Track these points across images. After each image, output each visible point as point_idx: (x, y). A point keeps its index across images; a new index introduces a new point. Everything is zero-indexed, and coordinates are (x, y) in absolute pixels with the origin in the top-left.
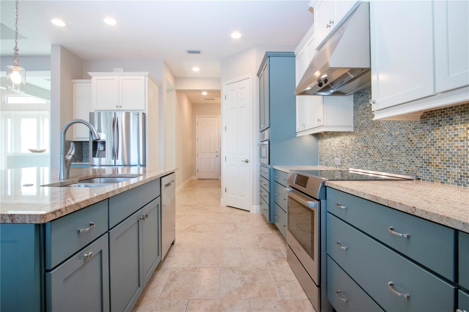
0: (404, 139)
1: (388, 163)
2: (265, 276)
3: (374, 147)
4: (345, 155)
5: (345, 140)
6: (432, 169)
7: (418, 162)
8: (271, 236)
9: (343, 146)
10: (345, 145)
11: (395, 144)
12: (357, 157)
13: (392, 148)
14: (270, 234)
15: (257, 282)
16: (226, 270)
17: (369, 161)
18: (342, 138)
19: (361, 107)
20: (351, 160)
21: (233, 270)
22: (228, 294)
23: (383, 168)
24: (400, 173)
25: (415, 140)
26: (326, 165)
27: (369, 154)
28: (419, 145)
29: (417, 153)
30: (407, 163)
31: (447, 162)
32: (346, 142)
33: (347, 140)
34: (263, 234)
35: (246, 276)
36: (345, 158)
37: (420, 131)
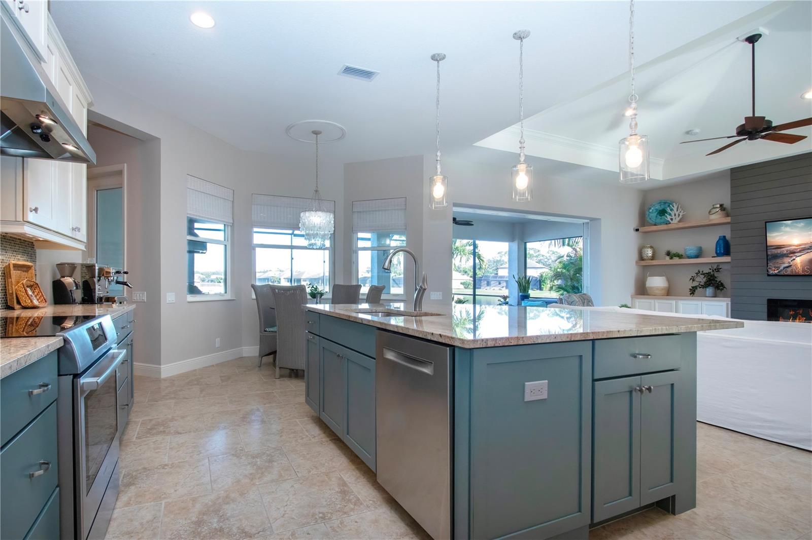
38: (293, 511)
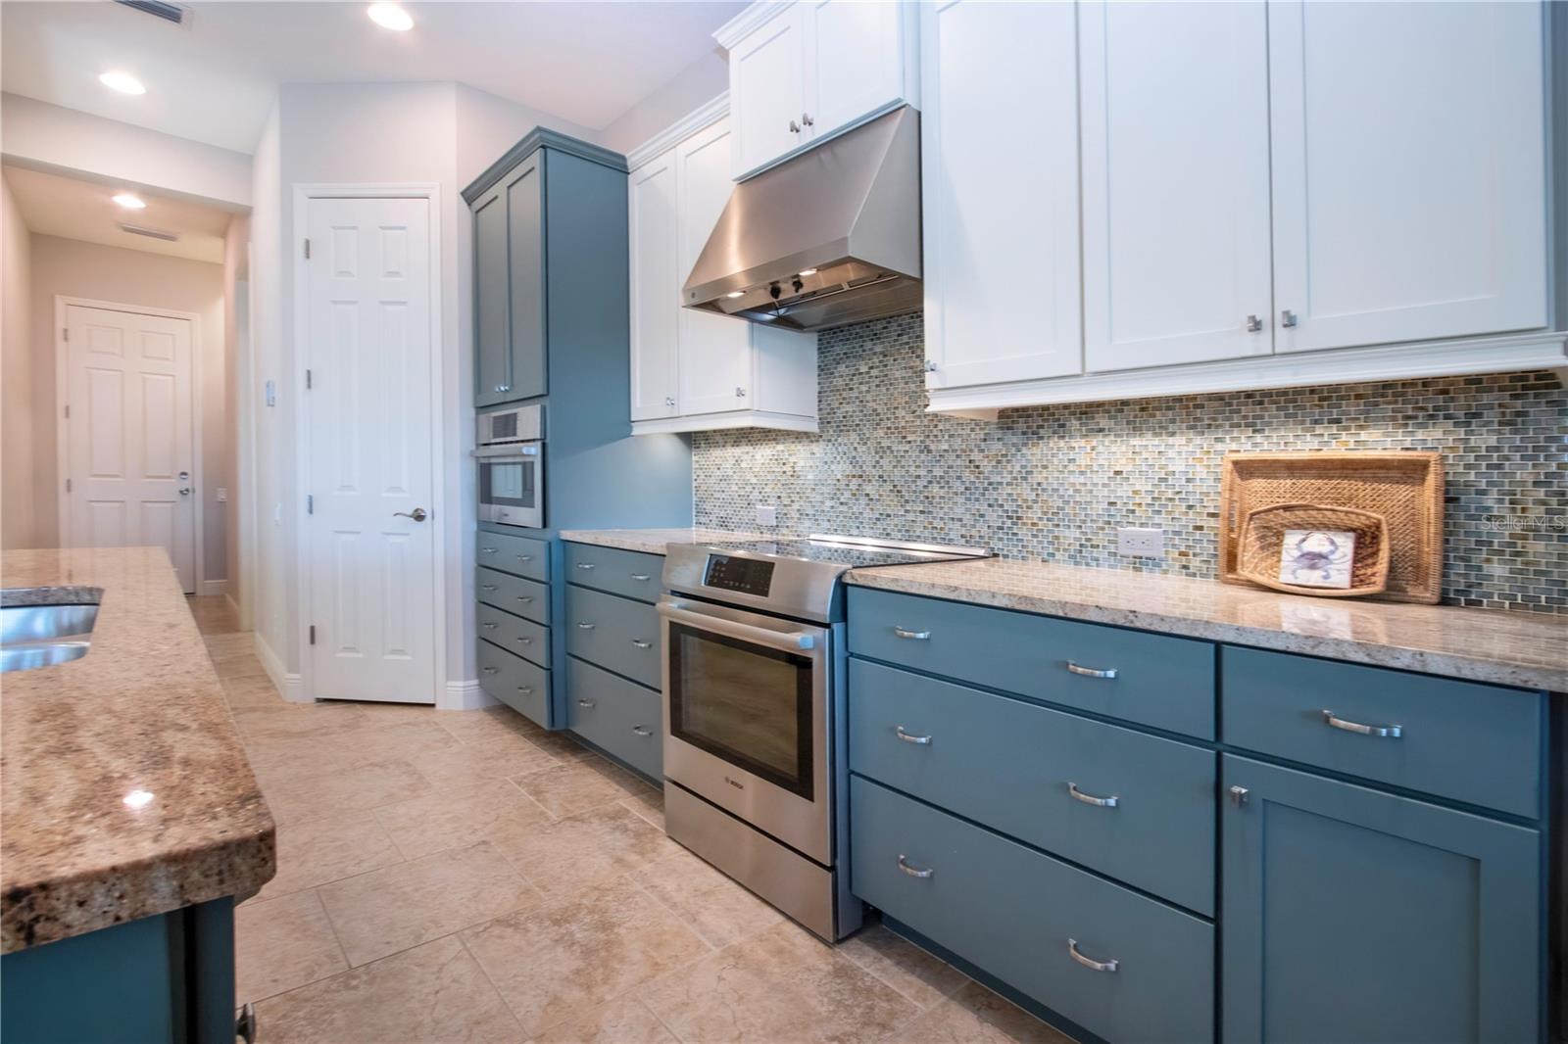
0: (959, 462)
1: (921, 517)
2: (631, 903)
3: (881, 477)
4: (790, 497)
5: (790, 455)
6: (1023, 532)
7: (993, 517)
8: (566, 773)
9: (784, 472)
10: (790, 469)
11: (938, 472)
12: (829, 503)
13: (930, 482)
14: (561, 768)
15: (622, 931)
16: (486, 935)
17: (867, 514)
18: (780, 447)
19: (842, 368)
20: (811, 512)
21: (512, 922)
22: (549, 1009)
23: (907, 531)
24: (950, 542)
25: (987, 466)
26: (724, 524)
27: (867, 495)
28: (995, 479)
29: (992, 495)
30: (968, 519)
31: (1054, 516)
32: (792, 459)
33: (801, 456)
34: (534, 774)
35: (574, 927)
36: (790, 506)
37: (996, 447)
38: (421, 982)
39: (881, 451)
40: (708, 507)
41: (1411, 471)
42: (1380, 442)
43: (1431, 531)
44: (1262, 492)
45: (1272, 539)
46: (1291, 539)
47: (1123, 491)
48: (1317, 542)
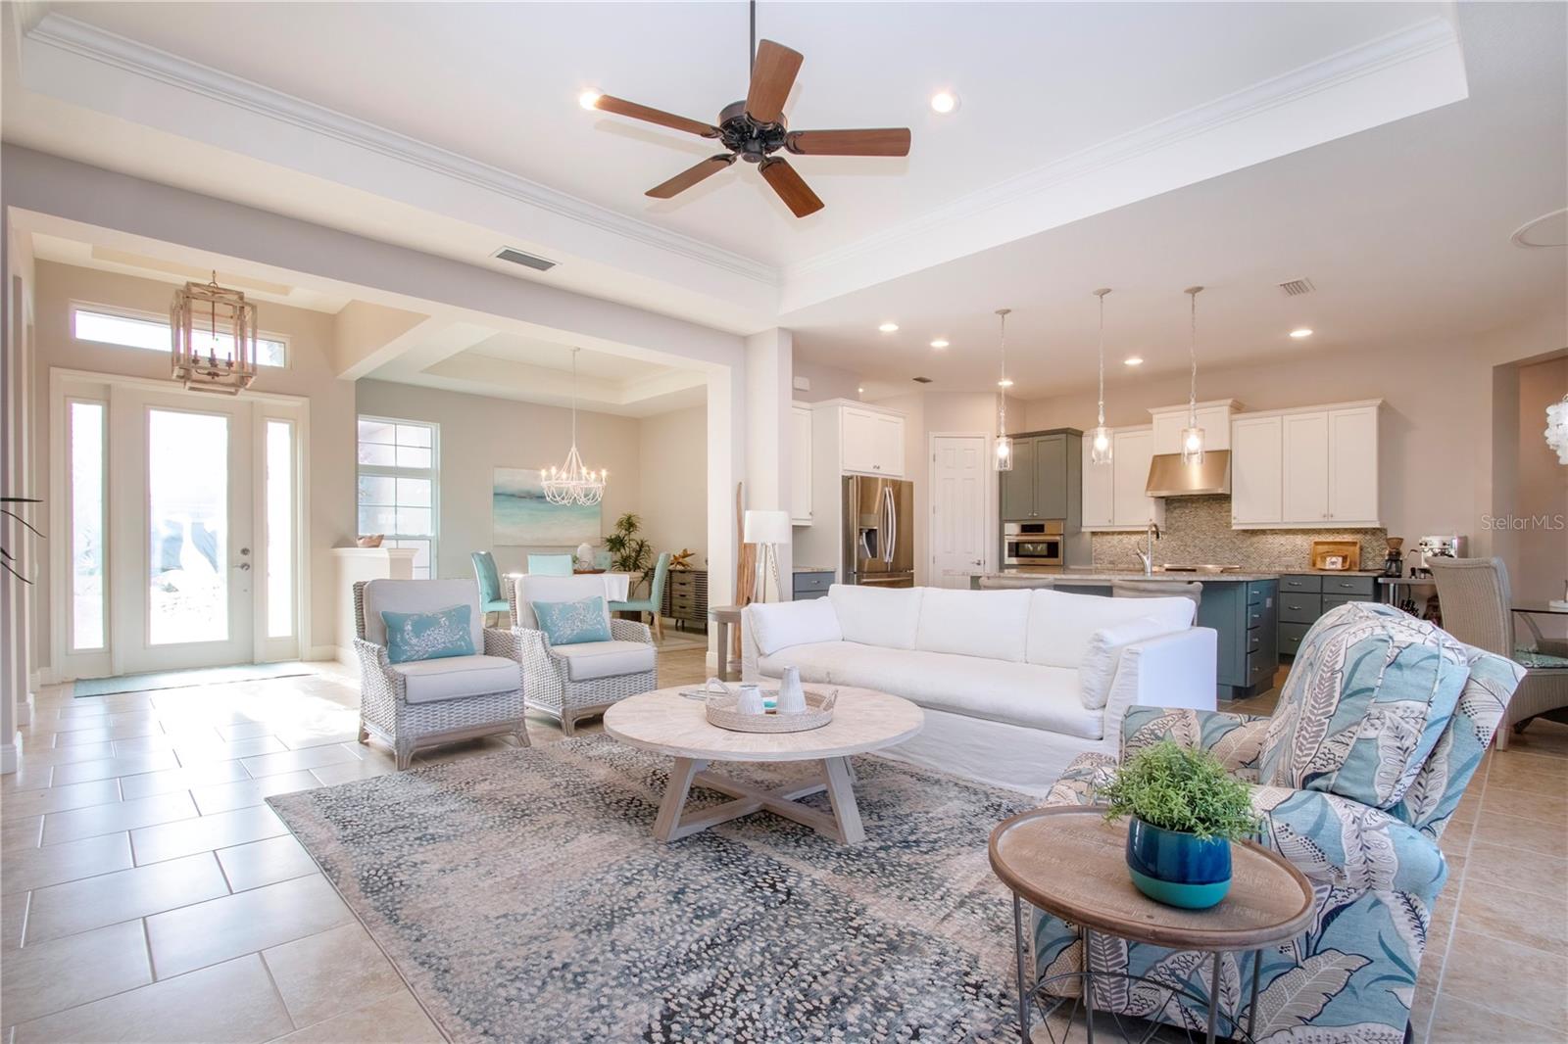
6: (1251, 561)
7: (1239, 557)
11: (1219, 544)
17: (1188, 557)
25: (1238, 543)
29: (1240, 551)
39: (1194, 538)
40: (1102, 557)
41: (1354, 544)
42: (1348, 538)
43: (1358, 556)
44: (1322, 549)
45: (1324, 559)
46: (1328, 559)
47: (1283, 549)
48: (1334, 559)
